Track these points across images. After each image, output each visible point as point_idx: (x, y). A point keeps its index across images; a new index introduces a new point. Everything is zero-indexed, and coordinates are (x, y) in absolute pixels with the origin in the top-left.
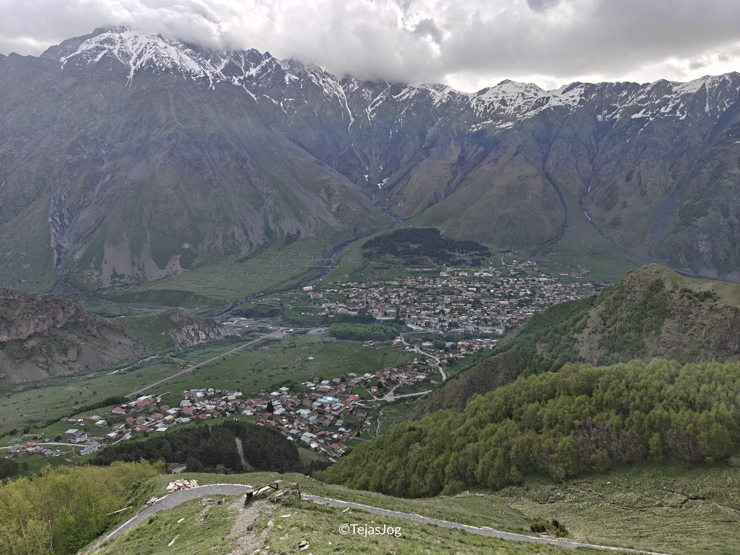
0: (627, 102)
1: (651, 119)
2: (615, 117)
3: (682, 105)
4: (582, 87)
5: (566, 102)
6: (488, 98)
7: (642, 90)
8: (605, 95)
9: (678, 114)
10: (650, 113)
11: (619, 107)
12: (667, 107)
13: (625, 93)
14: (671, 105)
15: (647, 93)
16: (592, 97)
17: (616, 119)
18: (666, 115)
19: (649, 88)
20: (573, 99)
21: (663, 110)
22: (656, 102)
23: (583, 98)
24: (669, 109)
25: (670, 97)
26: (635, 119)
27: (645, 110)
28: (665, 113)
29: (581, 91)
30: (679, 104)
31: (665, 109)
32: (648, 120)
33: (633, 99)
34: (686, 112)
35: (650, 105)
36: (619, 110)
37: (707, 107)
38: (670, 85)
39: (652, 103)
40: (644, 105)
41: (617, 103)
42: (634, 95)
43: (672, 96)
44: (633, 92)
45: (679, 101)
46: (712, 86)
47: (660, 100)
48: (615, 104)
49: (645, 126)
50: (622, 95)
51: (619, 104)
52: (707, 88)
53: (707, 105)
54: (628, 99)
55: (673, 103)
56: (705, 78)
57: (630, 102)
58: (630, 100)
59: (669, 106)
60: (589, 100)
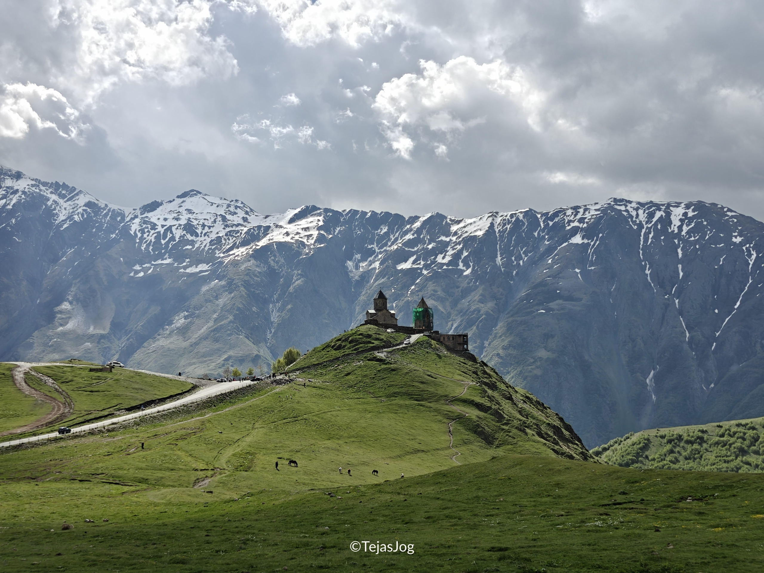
0: (389, 244)
1: (425, 272)
2: (373, 266)
3: (465, 254)
4: (320, 215)
5: (297, 237)
6: (162, 219)
7: (408, 226)
8: (355, 229)
9: (461, 266)
10: (422, 263)
11: (377, 250)
12: (445, 255)
13: (385, 230)
14: (451, 252)
15: (416, 232)
16: (337, 231)
17: (375, 268)
18: (445, 267)
19: (417, 224)
20: (308, 233)
21: (440, 259)
22: (430, 247)
23: (322, 232)
24: (448, 259)
25: (448, 239)
26: (402, 270)
27: (415, 257)
28: (444, 264)
29: (319, 220)
30: (461, 252)
31: (443, 258)
32: (421, 274)
33: (396, 239)
34: (471, 264)
35: (421, 250)
36: (377, 256)
37: (499, 258)
38: (447, 221)
39: (423, 247)
40: (413, 250)
41: (374, 244)
42: (397, 234)
43: (450, 239)
44: (395, 228)
45: (461, 246)
46: (502, 228)
47: (435, 244)
48: (372, 246)
49: (417, 282)
50: (380, 232)
51: (377, 246)
52: (497, 230)
53: (499, 255)
54: (389, 240)
55: (453, 250)
56: (493, 215)
57: (393, 244)
58: (392, 240)
59: (447, 254)
60: (331, 236)
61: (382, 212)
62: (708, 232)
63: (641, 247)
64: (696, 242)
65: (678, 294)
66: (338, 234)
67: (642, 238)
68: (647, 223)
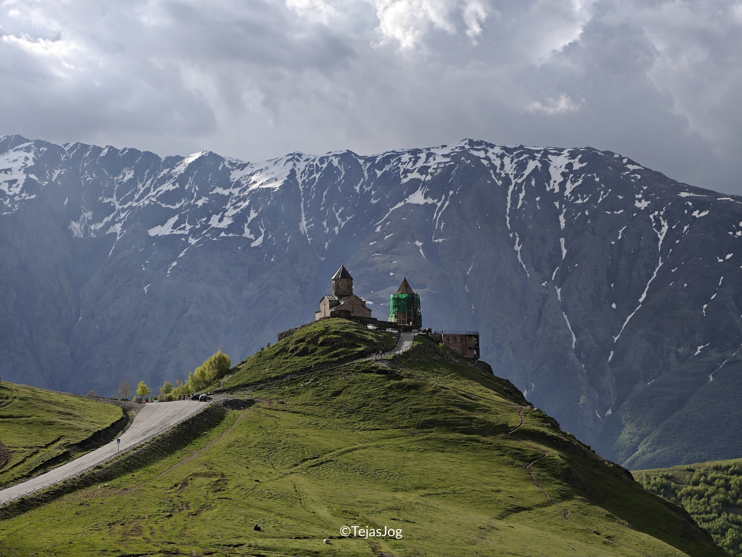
0: (137, 197)
1: (192, 241)
2: (111, 230)
3: (253, 215)
4: (28, 149)
7: (165, 171)
8: (83, 173)
9: (247, 233)
10: (188, 227)
11: (118, 207)
12: (223, 216)
13: (129, 175)
14: (231, 212)
15: (178, 180)
16: (55, 176)
17: (115, 235)
18: (223, 234)
19: (180, 169)
20: (10, 178)
21: (214, 221)
22: (200, 203)
23: (32, 176)
24: (227, 222)
25: (226, 192)
26: (156, 237)
27: (176, 218)
28: (221, 230)
29: (27, 158)
30: (246, 211)
31: (220, 220)
32: (186, 244)
33: (147, 191)
34: (263, 231)
35: (186, 208)
36: (118, 214)
37: (304, 223)
38: (224, 166)
39: (190, 204)
40: (173, 207)
41: (112, 197)
42: (149, 182)
43: (230, 193)
44: (146, 173)
45: (247, 203)
46: (308, 178)
47: (207, 199)
48: (109, 200)
49: (181, 255)
50: (123, 179)
51: (118, 200)
52: (300, 181)
53: (303, 219)
54: (137, 191)
55: (235, 208)
56: (294, 158)
57: (142, 197)
58: (141, 192)
59: (226, 214)
60: (47, 183)
61: (125, 149)
62: (602, 193)
63: (508, 211)
64: (584, 206)
65: (561, 281)
66: (56, 180)
67: (509, 198)
68: (515, 177)
